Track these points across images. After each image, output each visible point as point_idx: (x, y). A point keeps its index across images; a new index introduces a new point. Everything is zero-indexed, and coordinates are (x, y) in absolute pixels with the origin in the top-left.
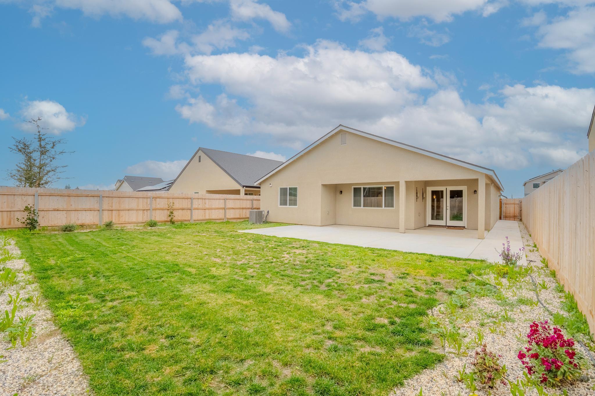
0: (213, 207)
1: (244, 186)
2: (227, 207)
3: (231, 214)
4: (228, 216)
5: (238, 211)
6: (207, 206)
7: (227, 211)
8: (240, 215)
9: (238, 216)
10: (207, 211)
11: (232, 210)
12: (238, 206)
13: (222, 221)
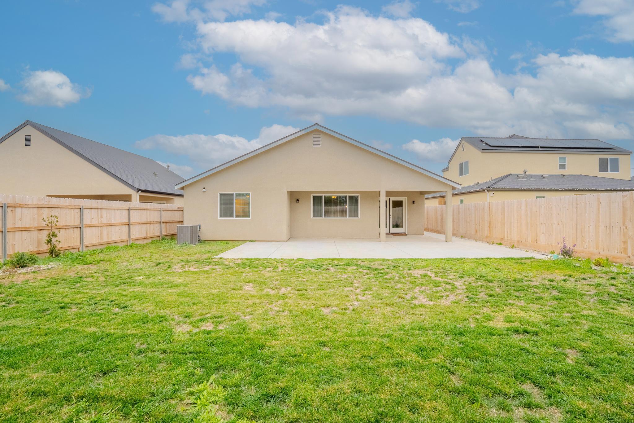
0: (113, 221)
1: (138, 190)
2: (132, 221)
3: (137, 232)
4: (132, 236)
5: (144, 227)
6: (104, 221)
7: (131, 227)
8: (147, 233)
9: (144, 235)
10: (105, 229)
11: (137, 226)
12: (144, 220)
13: (125, 244)
